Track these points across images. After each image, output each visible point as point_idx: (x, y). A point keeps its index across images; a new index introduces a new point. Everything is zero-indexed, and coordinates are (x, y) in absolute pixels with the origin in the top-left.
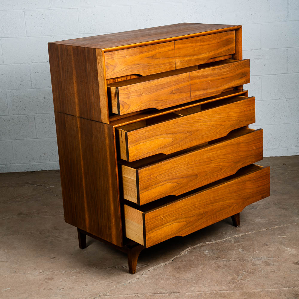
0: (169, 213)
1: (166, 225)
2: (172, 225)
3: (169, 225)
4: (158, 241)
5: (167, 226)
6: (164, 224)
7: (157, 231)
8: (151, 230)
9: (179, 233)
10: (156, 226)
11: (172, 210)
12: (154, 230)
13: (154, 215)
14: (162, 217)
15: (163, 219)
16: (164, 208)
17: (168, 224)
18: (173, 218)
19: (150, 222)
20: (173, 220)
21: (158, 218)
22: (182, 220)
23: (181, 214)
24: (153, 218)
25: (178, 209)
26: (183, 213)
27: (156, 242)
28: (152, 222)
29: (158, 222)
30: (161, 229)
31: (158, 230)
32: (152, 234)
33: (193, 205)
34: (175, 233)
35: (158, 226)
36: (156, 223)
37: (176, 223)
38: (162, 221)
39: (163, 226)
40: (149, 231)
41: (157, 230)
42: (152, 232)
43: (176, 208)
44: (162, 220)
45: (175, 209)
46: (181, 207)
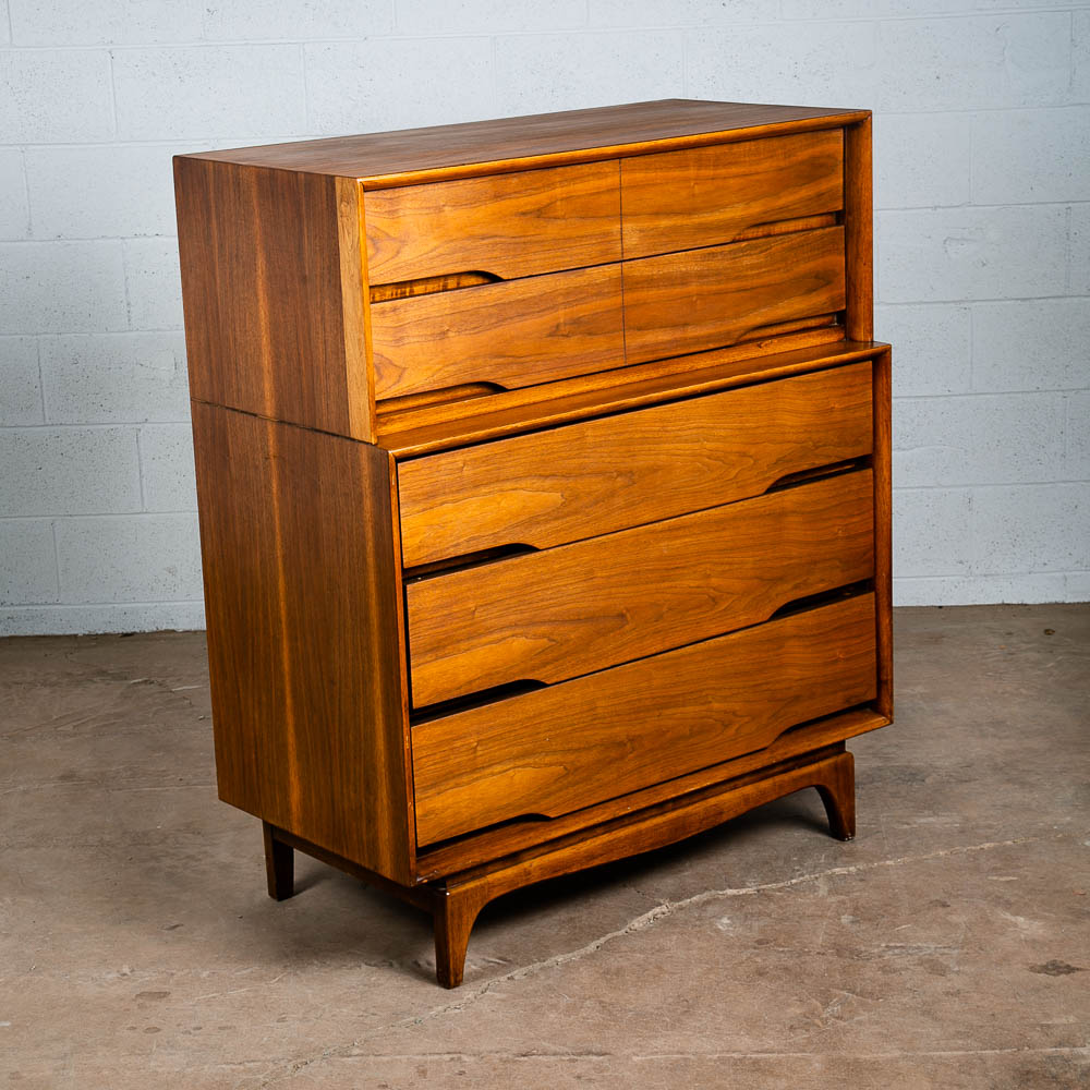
0: (501, 731)
1: (488, 771)
2: (511, 773)
3: (500, 773)
4: (462, 824)
5: (493, 774)
6: (483, 768)
7: (455, 790)
8: (433, 786)
9: (535, 803)
10: (451, 772)
11: (510, 719)
12: (443, 788)
13: (445, 734)
14: (473, 741)
15: (479, 748)
16: (480, 713)
17: (498, 768)
18: (515, 750)
19: (432, 757)
20: (517, 758)
21: (458, 744)
22: (547, 760)
23: (542, 736)
24: (439, 745)
25: (534, 717)
26: (552, 733)
27: (454, 830)
28: (438, 756)
29: (458, 760)
30: (469, 783)
31: (461, 789)
32: (440, 798)
33: (586, 708)
34: (523, 801)
35: (457, 773)
36: (451, 762)
37: (524, 766)
38: (475, 758)
39: (479, 775)
40: (426, 789)
41: (457, 785)
42: (439, 794)
43: (525, 715)
44: (475, 752)
45: (521, 716)
46: (541, 714)
